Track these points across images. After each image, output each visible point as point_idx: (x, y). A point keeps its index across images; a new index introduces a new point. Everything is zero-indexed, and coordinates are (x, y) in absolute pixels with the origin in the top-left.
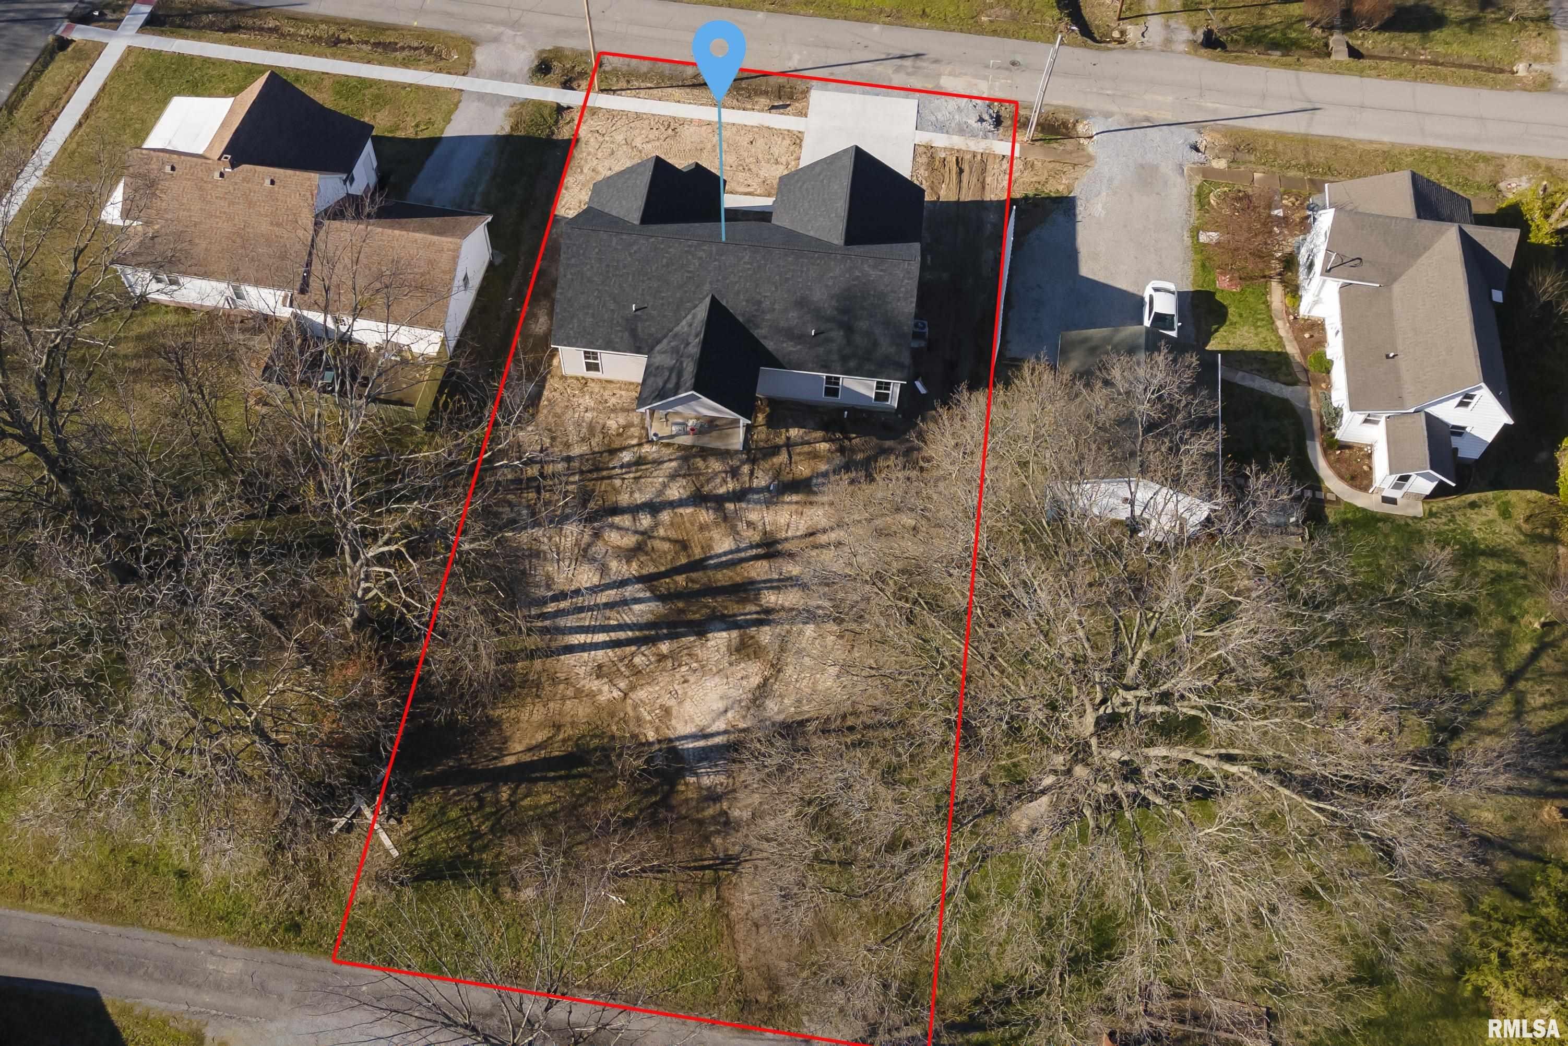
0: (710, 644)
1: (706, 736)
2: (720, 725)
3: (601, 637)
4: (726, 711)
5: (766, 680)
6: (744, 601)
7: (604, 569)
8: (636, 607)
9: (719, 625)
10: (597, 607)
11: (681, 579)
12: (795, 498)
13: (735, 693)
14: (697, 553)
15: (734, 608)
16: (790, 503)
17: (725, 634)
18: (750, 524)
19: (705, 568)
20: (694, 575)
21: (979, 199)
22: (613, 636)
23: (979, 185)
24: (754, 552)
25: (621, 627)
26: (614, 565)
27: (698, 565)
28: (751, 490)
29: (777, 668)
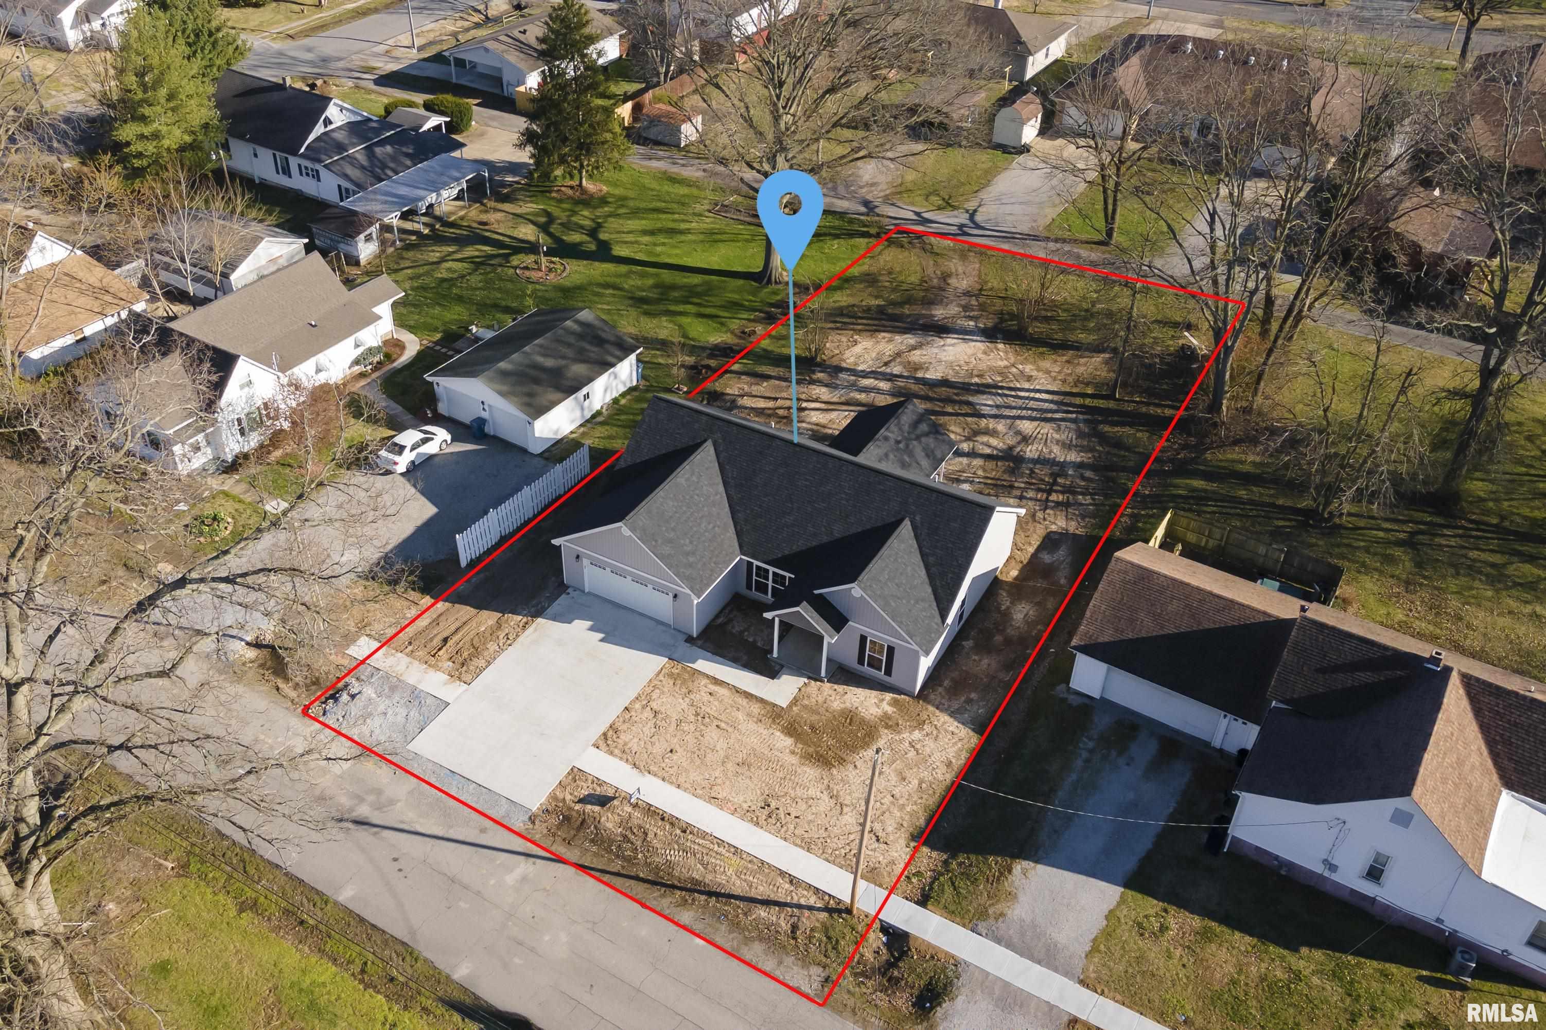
0: (941, 375)
1: (963, 339)
2: (951, 341)
3: (1023, 394)
4: (942, 345)
5: (909, 351)
6: (903, 388)
7: (1011, 427)
9: (931, 382)
10: (1023, 409)
11: (949, 410)
13: (934, 350)
15: (916, 388)
17: (928, 377)
21: (458, 606)
22: (1011, 393)
25: (1006, 396)
26: (1002, 428)
29: (898, 355)
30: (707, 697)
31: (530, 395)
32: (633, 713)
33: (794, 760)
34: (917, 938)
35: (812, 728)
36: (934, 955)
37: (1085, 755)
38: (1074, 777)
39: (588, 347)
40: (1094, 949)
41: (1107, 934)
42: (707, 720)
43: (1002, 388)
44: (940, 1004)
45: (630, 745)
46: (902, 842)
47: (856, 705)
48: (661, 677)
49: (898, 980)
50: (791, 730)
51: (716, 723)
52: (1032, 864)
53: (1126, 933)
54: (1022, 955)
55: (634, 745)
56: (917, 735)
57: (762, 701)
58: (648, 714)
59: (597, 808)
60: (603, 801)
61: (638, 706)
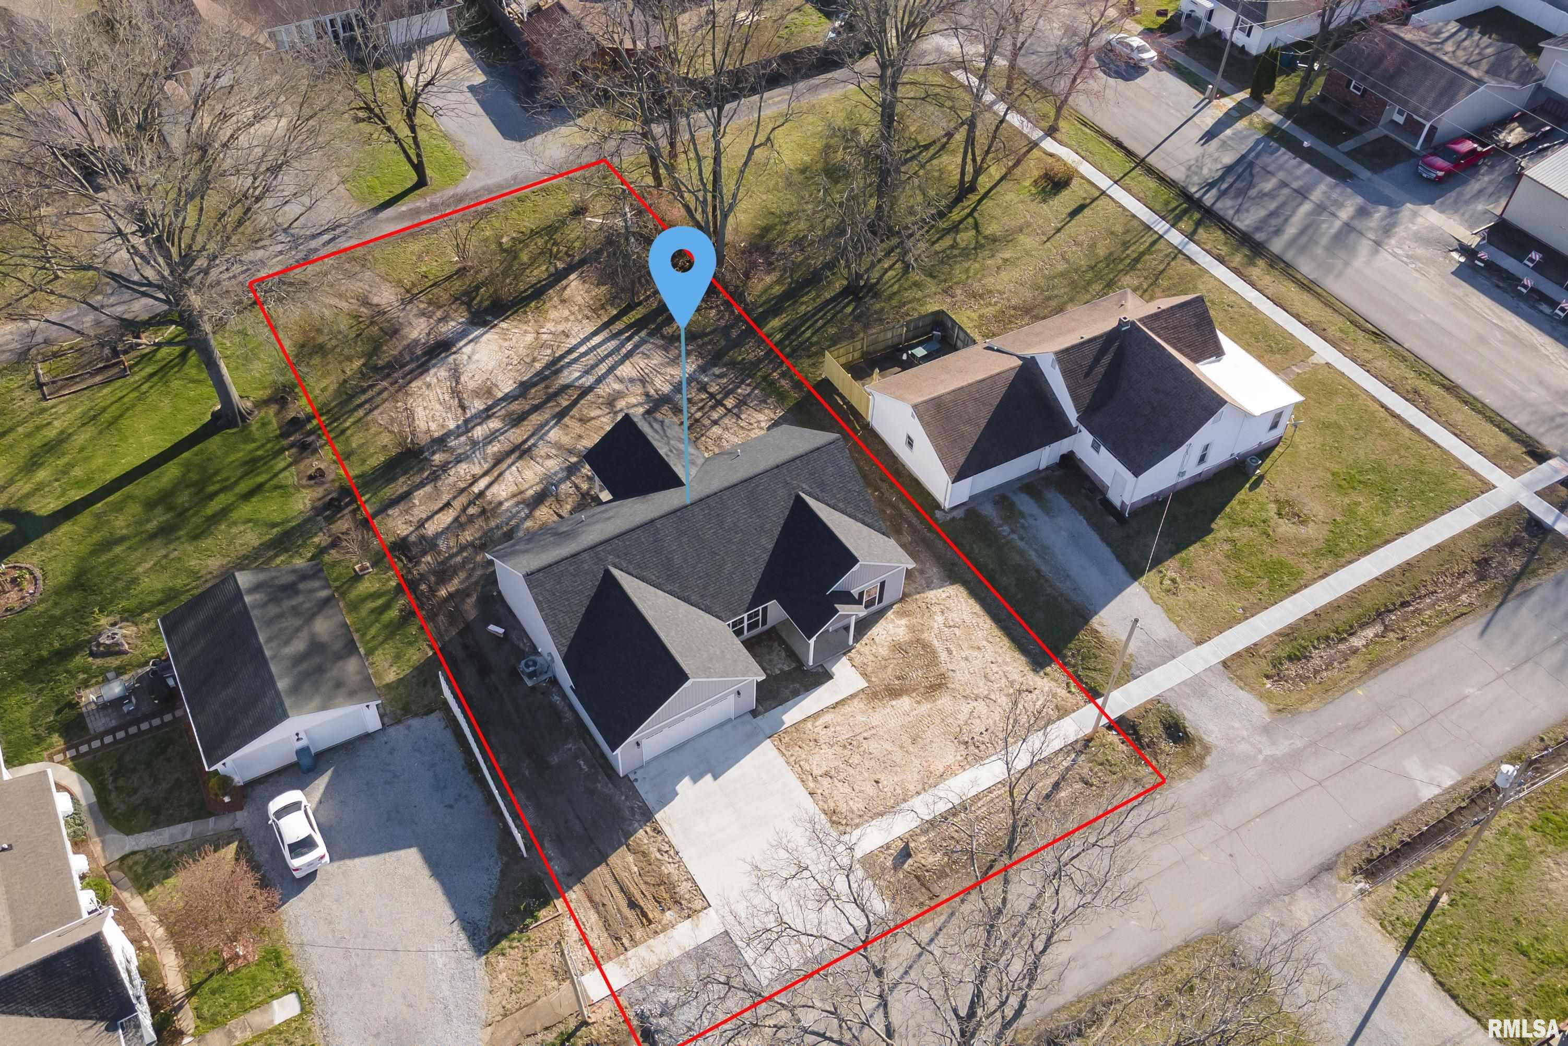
0: (511, 382)
1: (471, 341)
2: (467, 350)
3: (583, 349)
4: (469, 357)
5: (457, 383)
6: (509, 415)
7: (620, 380)
8: (577, 374)
9: (516, 393)
10: (603, 360)
11: (565, 403)
12: (531, 492)
13: (472, 367)
14: (567, 420)
15: (515, 406)
16: (531, 487)
17: (507, 391)
18: (548, 457)
19: (554, 417)
20: (558, 409)
21: (585, 880)
22: (575, 355)
23: (597, 898)
24: (529, 443)
25: (576, 360)
26: (617, 386)
27: (560, 416)
28: (568, 478)
29: (455, 392)
30: (829, 732)
31: (339, 685)
32: (819, 791)
33: (926, 707)
34: (1128, 712)
35: (898, 678)
36: (1145, 710)
37: (1014, 536)
38: (1033, 553)
39: (294, 602)
40: (1177, 624)
41: (1168, 610)
42: (854, 743)
43: (562, 357)
44: (1185, 728)
45: (855, 808)
46: (1037, 679)
47: (889, 639)
48: (788, 754)
49: (1151, 741)
50: (894, 693)
51: (860, 738)
52: (1097, 617)
53: (1171, 600)
54: (1165, 663)
55: (857, 805)
56: (940, 619)
57: (852, 696)
58: (826, 782)
59: (910, 861)
60: (906, 853)
61: (812, 785)
